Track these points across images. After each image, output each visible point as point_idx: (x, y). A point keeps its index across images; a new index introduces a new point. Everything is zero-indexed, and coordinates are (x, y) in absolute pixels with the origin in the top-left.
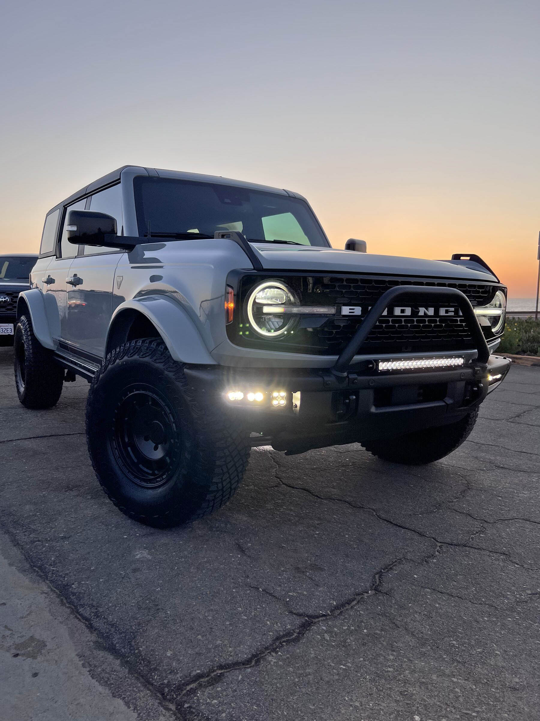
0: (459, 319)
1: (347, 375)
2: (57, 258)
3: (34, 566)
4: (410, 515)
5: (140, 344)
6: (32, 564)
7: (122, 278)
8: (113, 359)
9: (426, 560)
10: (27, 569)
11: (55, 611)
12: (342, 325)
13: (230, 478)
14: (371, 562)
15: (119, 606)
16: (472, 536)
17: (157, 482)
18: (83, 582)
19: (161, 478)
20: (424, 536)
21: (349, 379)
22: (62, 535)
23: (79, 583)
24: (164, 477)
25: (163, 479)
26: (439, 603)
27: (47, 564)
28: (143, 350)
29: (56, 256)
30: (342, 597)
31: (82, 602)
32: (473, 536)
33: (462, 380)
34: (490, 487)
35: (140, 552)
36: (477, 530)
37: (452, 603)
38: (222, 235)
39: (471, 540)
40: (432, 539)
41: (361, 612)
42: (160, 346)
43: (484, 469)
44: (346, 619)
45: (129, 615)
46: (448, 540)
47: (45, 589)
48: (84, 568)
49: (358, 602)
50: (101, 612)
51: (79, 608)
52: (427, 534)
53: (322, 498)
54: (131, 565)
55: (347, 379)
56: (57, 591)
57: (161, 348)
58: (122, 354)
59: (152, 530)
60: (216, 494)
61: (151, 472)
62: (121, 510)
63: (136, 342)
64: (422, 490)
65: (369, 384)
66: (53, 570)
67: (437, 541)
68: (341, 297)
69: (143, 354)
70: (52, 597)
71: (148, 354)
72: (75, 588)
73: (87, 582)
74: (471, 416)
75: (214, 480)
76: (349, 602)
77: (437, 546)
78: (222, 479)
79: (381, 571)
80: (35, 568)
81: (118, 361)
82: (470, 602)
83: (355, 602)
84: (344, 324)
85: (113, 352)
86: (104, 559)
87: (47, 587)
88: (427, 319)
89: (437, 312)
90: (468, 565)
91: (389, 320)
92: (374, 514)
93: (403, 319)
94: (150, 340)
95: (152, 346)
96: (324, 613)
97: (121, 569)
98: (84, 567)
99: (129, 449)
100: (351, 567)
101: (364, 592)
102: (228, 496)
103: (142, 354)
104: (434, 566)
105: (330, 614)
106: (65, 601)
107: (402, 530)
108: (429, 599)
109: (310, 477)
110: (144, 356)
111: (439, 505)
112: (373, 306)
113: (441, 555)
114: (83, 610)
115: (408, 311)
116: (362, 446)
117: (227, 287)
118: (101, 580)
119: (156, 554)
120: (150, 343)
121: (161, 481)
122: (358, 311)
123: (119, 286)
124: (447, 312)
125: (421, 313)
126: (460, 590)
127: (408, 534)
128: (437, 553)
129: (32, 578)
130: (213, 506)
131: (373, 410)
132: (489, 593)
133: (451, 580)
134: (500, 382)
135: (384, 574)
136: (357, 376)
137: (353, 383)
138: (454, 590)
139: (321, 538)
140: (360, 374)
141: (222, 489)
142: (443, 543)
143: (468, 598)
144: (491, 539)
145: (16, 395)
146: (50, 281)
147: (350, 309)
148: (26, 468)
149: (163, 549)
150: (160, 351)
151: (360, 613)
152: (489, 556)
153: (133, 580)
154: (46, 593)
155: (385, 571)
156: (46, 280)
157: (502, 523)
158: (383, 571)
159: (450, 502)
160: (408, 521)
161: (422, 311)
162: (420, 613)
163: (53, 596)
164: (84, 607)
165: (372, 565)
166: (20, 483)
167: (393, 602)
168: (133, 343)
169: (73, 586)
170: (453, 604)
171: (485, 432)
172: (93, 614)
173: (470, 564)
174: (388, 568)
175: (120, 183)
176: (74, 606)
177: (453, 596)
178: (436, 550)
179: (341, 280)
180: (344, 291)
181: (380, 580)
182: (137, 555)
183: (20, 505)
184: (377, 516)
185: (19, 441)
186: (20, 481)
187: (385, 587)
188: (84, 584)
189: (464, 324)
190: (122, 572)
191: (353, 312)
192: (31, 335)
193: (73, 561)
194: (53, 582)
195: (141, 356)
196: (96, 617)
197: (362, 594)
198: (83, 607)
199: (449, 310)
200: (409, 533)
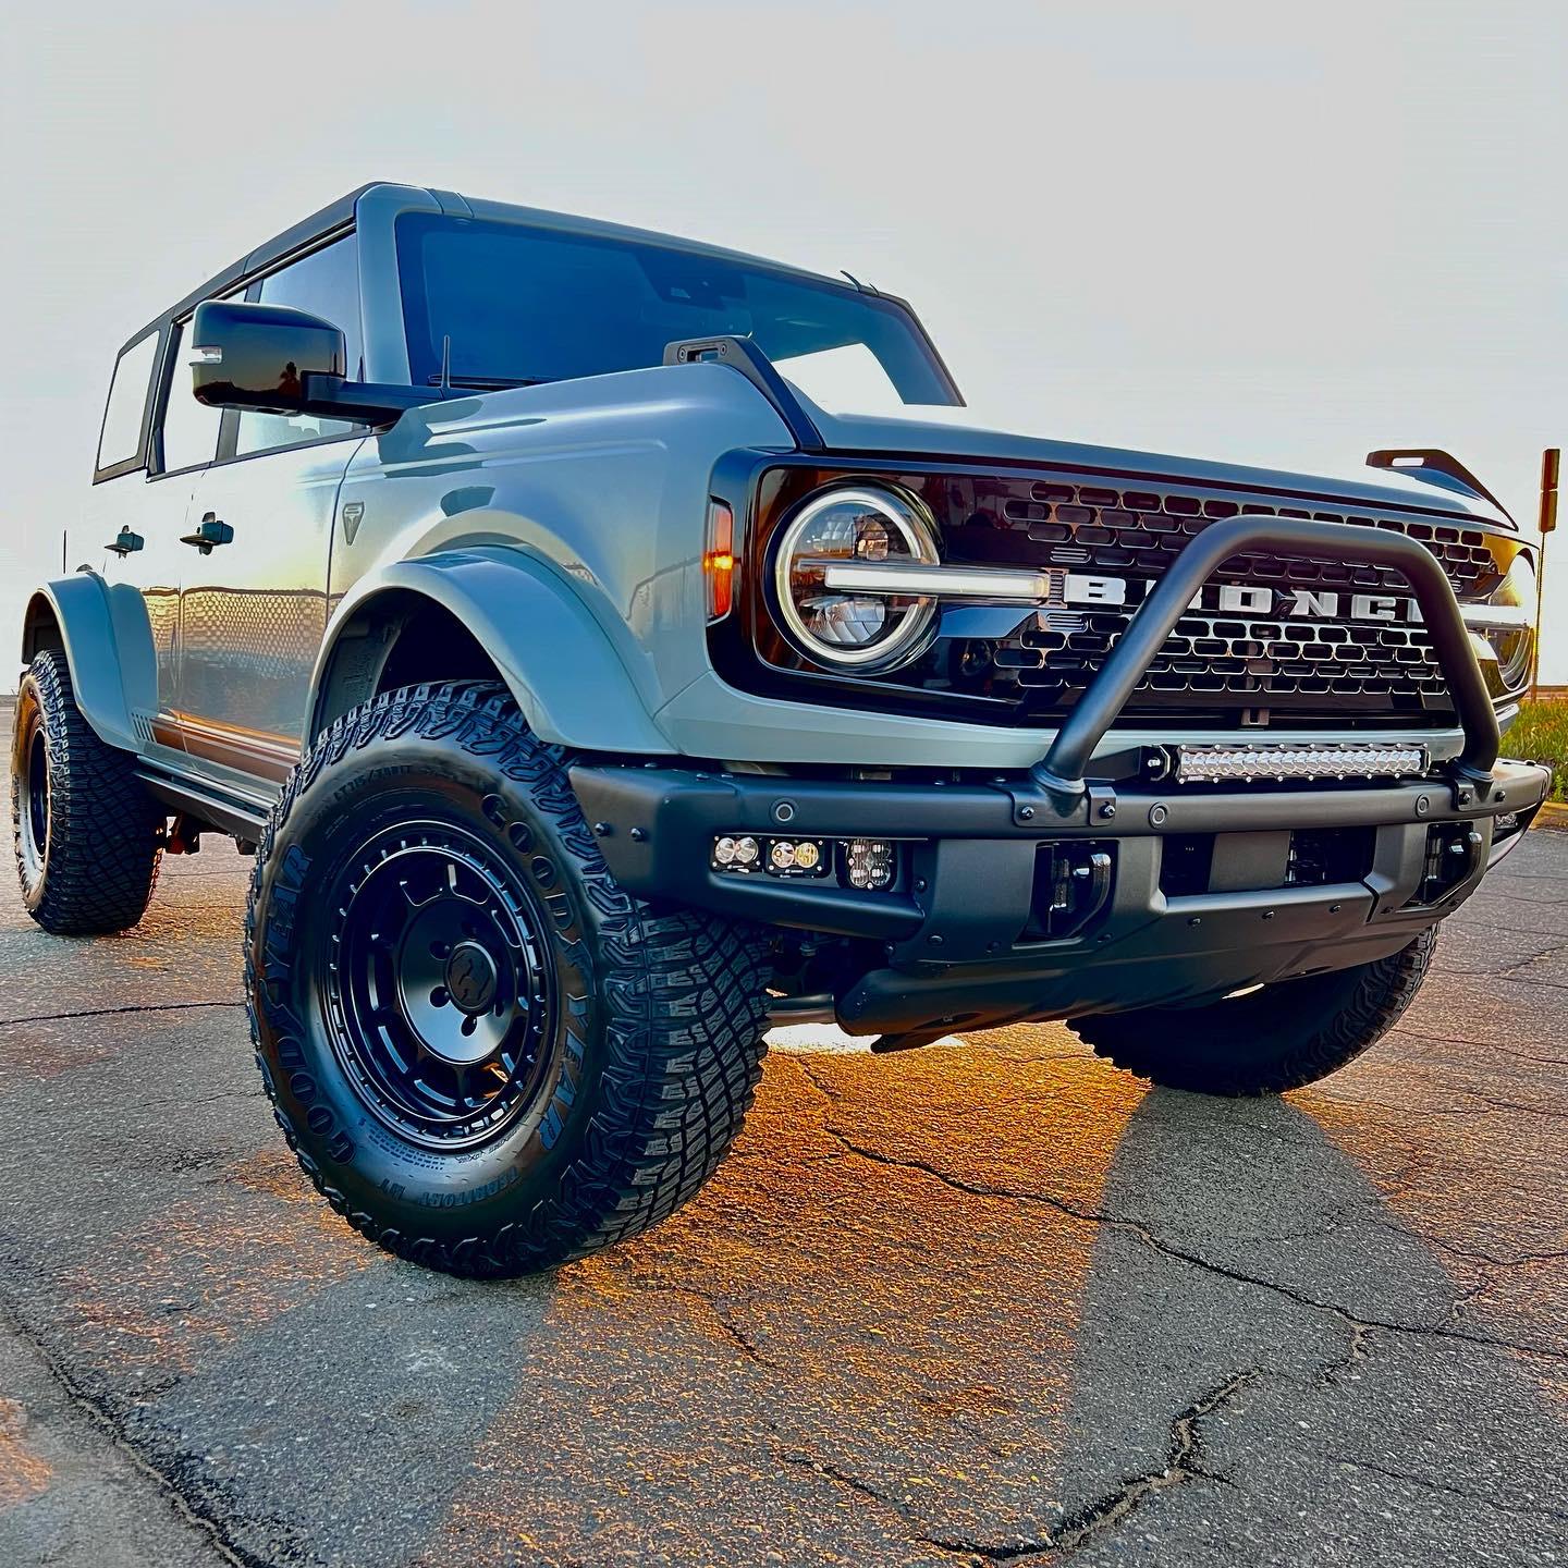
0: (1408, 632)
1: (1083, 789)
2: (149, 475)
3: (78, 1396)
4: (1256, 1240)
5: (424, 697)
6: (73, 1390)
7: (360, 509)
8: (337, 746)
9: (1329, 1373)
10: (57, 1407)
11: (151, 1538)
12: (1067, 634)
13: (707, 1119)
14: (1156, 1382)
15: (363, 1520)
16: (1457, 1302)
17: (473, 1131)
18: (241, 1447)
19: (486, 1119)
20: (1308, 1302)
21: (1089, 804)
22: (170, 1301)
23: (229, 1450)
24: (496, 1115)
25: (492, 1122)
26: (1393, 1508)
27: (122, 1392)
28: (434, 714)
29: (148, 468)
30: (1081, 1490)
31: (239, 1510)
32: (1462, 1303)
33: (1419, 820)
34: (1484, 1160)
35: (422, 1351)
36: (1469, 1285)
37: (1434, 1507)
38: (689, 353)
39: (1456, 1314)
40: (1335, 1312)
41: (1148, 1536)
42: (490, 703)
43: (1456, 1109)
44: (1103, 1560)
45: (397, 1549)
46: (1386, 1316)
47: (117, 1468)
48: (242, 1401)
49: (1135, 1504)
50: (306, 1541)
51: (229, 1528)
52: (1317, 1298)
53: (977, 1192)
54: (395, 1394)
55: (1084, 802)
56: (157, 1475)
57: (493, 707)
58: (364, 731)
59: (457, 1286)
60: (665, 1167)
61: (450, 1102)
62: (354, 1223)
63: (411, 692)
64: (1281, 1167)
65: (1150, 822)
66: (142, 1409)
67: (1353, 1318)
68: (1064, 545)
69: (433, 730)
70: (138, 1492)
71: (450, 728)
72: (214, 1465)
73: (254, 1446)
74: (1421, 945)
75: (660, 1123)
76: (1106, 1506)
77: (1353, 1331)
78: (683, 1118)
79: (1193, 1410)
80: (82, 1403)
81: (351, 751)
82: (1491, 1502)
83: (1125, 1505)
84: (1074, 631)
85: (337, 726)
86: (307, 1374)
87: (122, 1461)
88: (1317, 628)
89: (1344, 607)
90: (1463, 1391)
91: (1206, 626)
92: (1146, 1236)
93: (1248, 624)
94: (455, 685)
95: (462, 701)
96: (1032, 1542)
97: (362, 1404)
98: (242, 1397)
99: (382, 1029)
100: (1095, 1395)
101: (1149, 1475)
102: (697, 1177)
103: (430, 726)
104: (1355, 1393)
105: (1050, 1544)
106: (183, 1506)
107: (1237, 1285)
108: (1356, 1494)
109: (934, 1130)
110: (437, 733)
111: (1339, 1213)
112: (1159, 577)
113: (1373, 1359)
114: (244, 1536)
115: (1263, 601)
116: (1085, 1039)
117: (712, 505)
118: (300, 1439)
119: (473, 1358)
120: (458, 692)
121: (486, 1127)
122: (1114, 591)
123: (350, 534)
124: (1374, 608)
125: (1300, 610)
126: (1451, 1466)
127: (1258, 1296)
128: (1357, 1354)
129: (72, 1433)
130: (651, 1208)
131: (1158, 902)
132: (1543, 1476)
133: (1418, 1435)
134: (1518, 835)
135: (1204, 1417)
136: (1113, 795)
137: (1103, 815)
138: (1433, 1467)
139: (990, 1309)
140: (1123, 787)
141: (683, 1154)
142: (1371, 1324)
143: (1480, 1493)
144: (1517, 1313)
145: (18, 894)
146: (128, 543)
147: (1092, 584)
148: (50, 1103)
149: (493, 1342)
150: (488, 717)
151: (1145, 1539)
152: (1522, 1363)
153: (402, 1438)
154: (121, 1483)
155: (1205, 1410)
156: (114, 541)
157: (1540, 1264)
158: (1198, 1407)
159: (1370, 1203)
160: (1251, 1258)
161: (1303, 602)
162: (1337, 1539)
163: (142, 1490)
164: (249, 1527)
165: (1163, 1390)
166: (31, 1144)
167: (1247, 1505)
168: (401, 696)
169: (208, 1458)
170: (1437, 1512)
171: (1438, 1007)
172: (278, 1548)
173: (1465, 1386)
174: (1215, 1398)
175: (353, 231)
176: (215, 1522)
177: (1430, 1485)
178: (1354, 1343)
179: (1067, 492)
180: (1074, 526)
181: (1193, 1435)
182: (412, 1360)
183: (31, 1211)
184: (1153, 1245)
185: (27, 1025)
186: (29, 1140)
187: (1213, 1458)
188: (243, 1452)
189: (1423, 649)
190: (368, 1415)
191: (1099, 596)
192: (65, 707)
193: (206, 1379)
194: (143, 1447)
195: (427, 735)
196: (287, 1557)
197: (1144, 1479)
198: (244, 1526)
199: (1379, 605)
200: (1263, 1296)
